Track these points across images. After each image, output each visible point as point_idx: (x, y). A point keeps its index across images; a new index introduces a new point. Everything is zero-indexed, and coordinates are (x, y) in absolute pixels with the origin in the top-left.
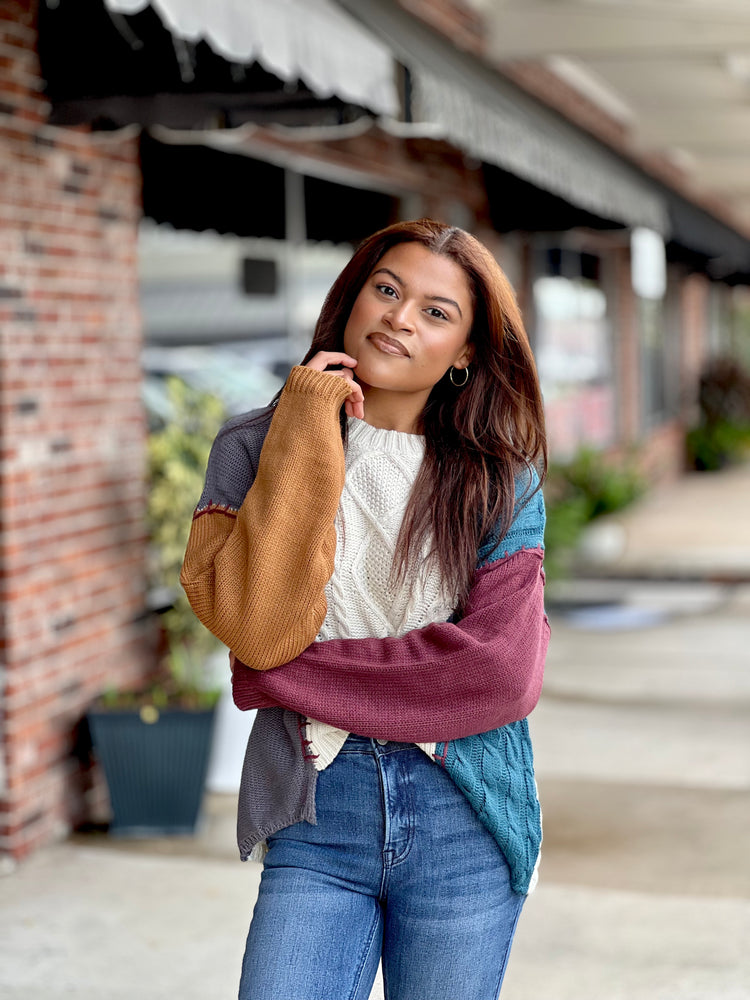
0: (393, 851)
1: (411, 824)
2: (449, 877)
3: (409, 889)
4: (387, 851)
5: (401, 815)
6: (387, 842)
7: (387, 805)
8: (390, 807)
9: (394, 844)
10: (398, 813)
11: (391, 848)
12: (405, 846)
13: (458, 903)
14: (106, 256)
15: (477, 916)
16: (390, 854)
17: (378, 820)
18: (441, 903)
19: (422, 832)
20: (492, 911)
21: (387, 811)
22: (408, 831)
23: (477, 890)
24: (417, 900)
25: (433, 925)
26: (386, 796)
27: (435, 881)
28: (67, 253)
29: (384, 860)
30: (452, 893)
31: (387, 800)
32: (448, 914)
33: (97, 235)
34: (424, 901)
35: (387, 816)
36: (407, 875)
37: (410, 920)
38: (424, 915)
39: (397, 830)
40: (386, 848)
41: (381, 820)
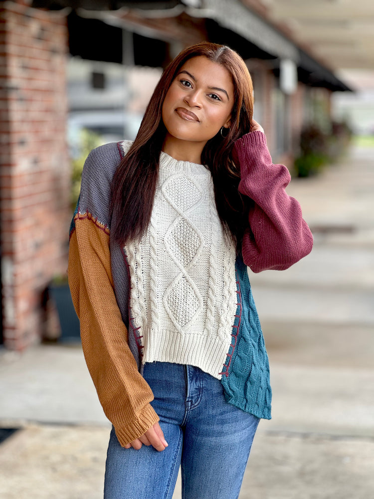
0: (191, 401)
1: (201, 386)
2: (221, 414)
3: (199, 421)
4: (188, 401)
5: (196, 382)
6: (188, 396)
7: (188, 376)
8: (190, 377)
9: (192, 398)
10: (194, 381)
11: (190, 400)
12: (198, 398)
13: (226, 428)
14: (52, 71)
15: (236, 434)
16: (190, 403)
17: (183, 384)
18: (216, 428)
19: (207, 390)
20: (244, 431)
21: (188, 379)
22: (199, 390)
23: (236, 420)
24: (204, 427)
25: (213, 440)
26: (188, 371)
27: (214, 416)
28: (36, 69)
29: (186, 406)
30: (223, 422)
31: (188, 374)
32: (221, 434)
33: (49, 61)
34: (208, 427)
35: (189, 382)
36: (199, 414)
37: (199, 438)
38: (208, 434)
39: (194, 390)
40: (187, 400)
41: (184, 384)
